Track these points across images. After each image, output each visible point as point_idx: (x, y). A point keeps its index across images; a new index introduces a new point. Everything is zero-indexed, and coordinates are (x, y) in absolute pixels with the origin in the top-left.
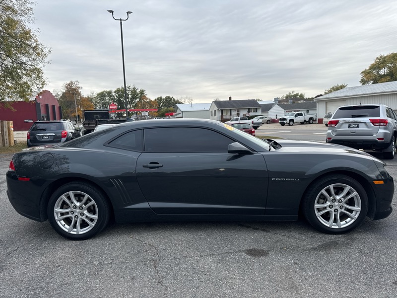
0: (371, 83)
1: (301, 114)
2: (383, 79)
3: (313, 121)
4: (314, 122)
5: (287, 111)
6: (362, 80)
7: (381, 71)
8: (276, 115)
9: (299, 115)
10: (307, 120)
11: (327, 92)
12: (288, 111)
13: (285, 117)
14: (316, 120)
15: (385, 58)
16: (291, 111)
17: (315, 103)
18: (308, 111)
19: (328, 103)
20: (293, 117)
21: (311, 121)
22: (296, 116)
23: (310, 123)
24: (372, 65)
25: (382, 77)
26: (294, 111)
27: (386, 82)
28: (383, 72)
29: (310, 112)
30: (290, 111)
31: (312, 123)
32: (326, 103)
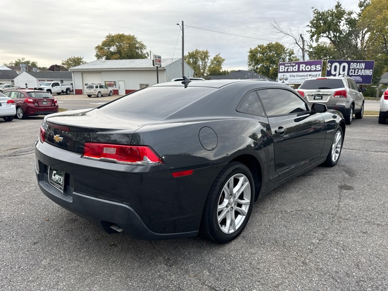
0: (104, 58)
1: (57, 84)
2: (114, 56)
3: (70, 91)
4: (71, 93)
5: (39, 80)
6: (97, 54)
7: (112, 48)
8: (26, 84)
9: (56, 85)
10: (65, 91)
11: (64, 62)
12: (41, 80)
13: (41, 87)
14: (73, 91)
15: (113, 37)
16: (45, 80)
17: (70, 73)
18: (62, 81)
19: (84, 74)
20: (50, 87)
21: (68, 92)
22: (53, 86)
23: (67, 94)
24: (104, 41)
25: (112, 53)
26: (48, 81)
27: (117, 59)
28: (113, 49)
29: (65, 83)
30: (43, 80)
31: (69, 94)
32: (82, 74)
